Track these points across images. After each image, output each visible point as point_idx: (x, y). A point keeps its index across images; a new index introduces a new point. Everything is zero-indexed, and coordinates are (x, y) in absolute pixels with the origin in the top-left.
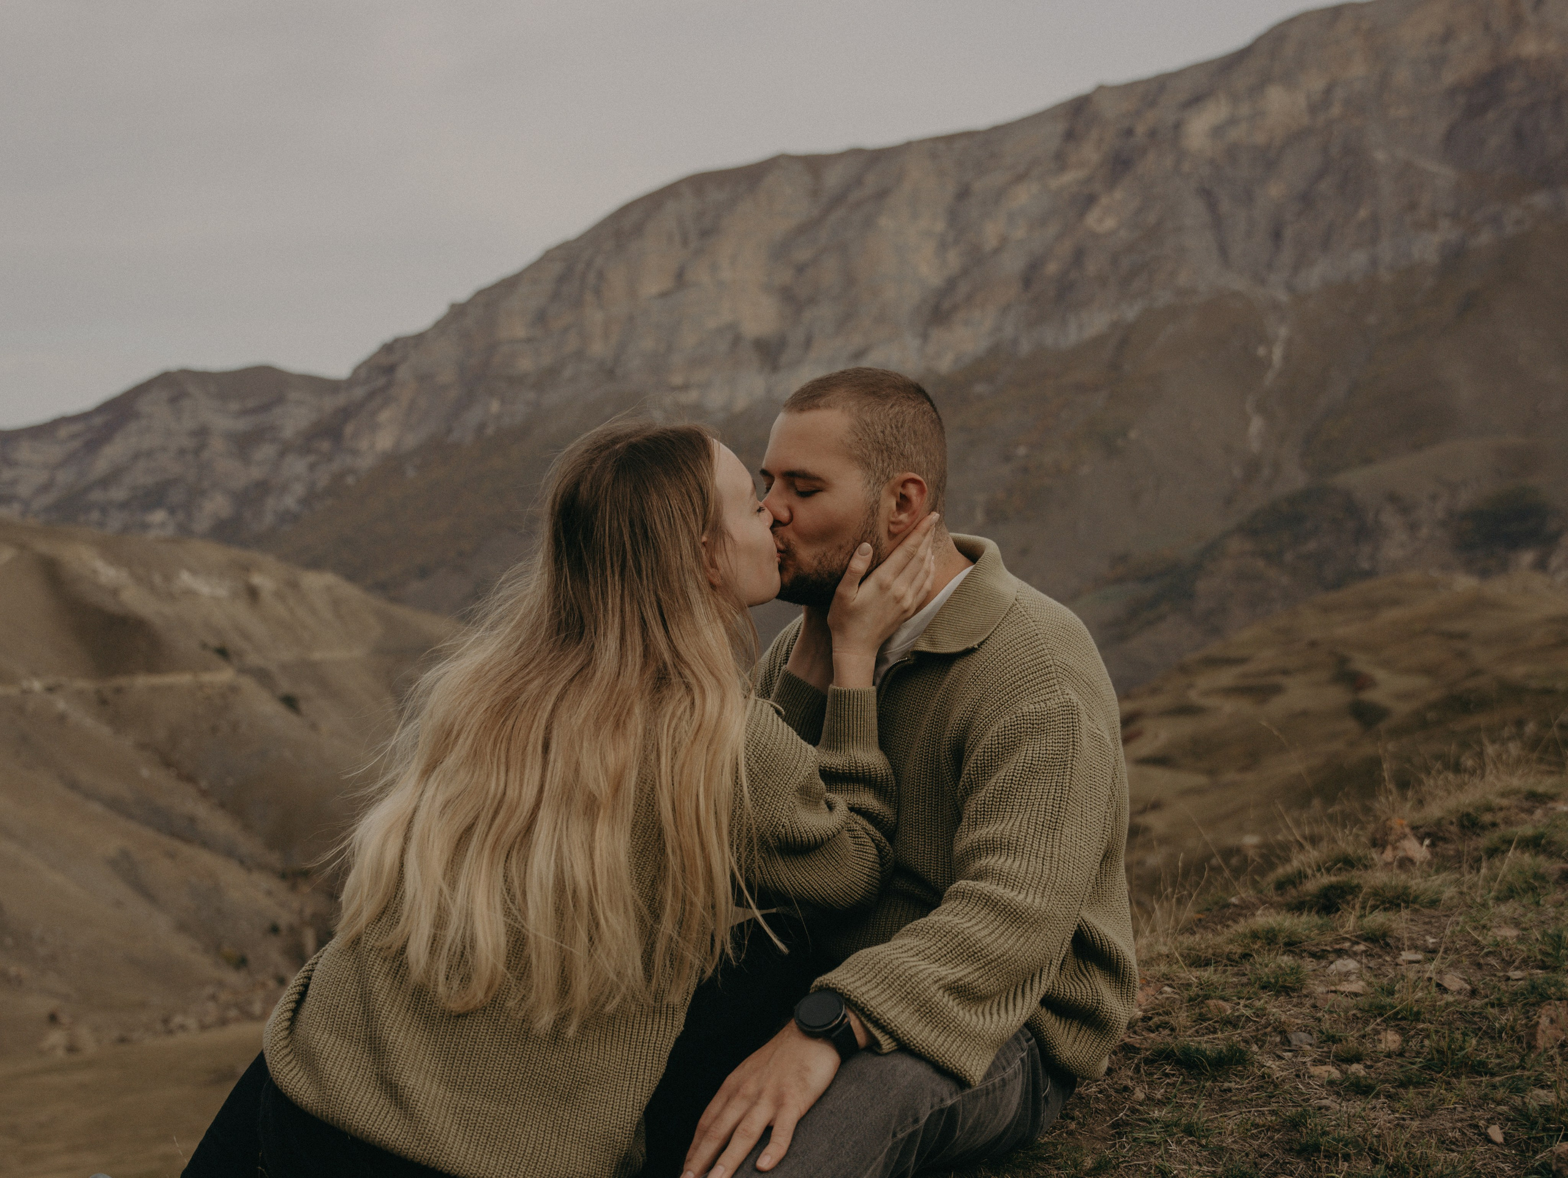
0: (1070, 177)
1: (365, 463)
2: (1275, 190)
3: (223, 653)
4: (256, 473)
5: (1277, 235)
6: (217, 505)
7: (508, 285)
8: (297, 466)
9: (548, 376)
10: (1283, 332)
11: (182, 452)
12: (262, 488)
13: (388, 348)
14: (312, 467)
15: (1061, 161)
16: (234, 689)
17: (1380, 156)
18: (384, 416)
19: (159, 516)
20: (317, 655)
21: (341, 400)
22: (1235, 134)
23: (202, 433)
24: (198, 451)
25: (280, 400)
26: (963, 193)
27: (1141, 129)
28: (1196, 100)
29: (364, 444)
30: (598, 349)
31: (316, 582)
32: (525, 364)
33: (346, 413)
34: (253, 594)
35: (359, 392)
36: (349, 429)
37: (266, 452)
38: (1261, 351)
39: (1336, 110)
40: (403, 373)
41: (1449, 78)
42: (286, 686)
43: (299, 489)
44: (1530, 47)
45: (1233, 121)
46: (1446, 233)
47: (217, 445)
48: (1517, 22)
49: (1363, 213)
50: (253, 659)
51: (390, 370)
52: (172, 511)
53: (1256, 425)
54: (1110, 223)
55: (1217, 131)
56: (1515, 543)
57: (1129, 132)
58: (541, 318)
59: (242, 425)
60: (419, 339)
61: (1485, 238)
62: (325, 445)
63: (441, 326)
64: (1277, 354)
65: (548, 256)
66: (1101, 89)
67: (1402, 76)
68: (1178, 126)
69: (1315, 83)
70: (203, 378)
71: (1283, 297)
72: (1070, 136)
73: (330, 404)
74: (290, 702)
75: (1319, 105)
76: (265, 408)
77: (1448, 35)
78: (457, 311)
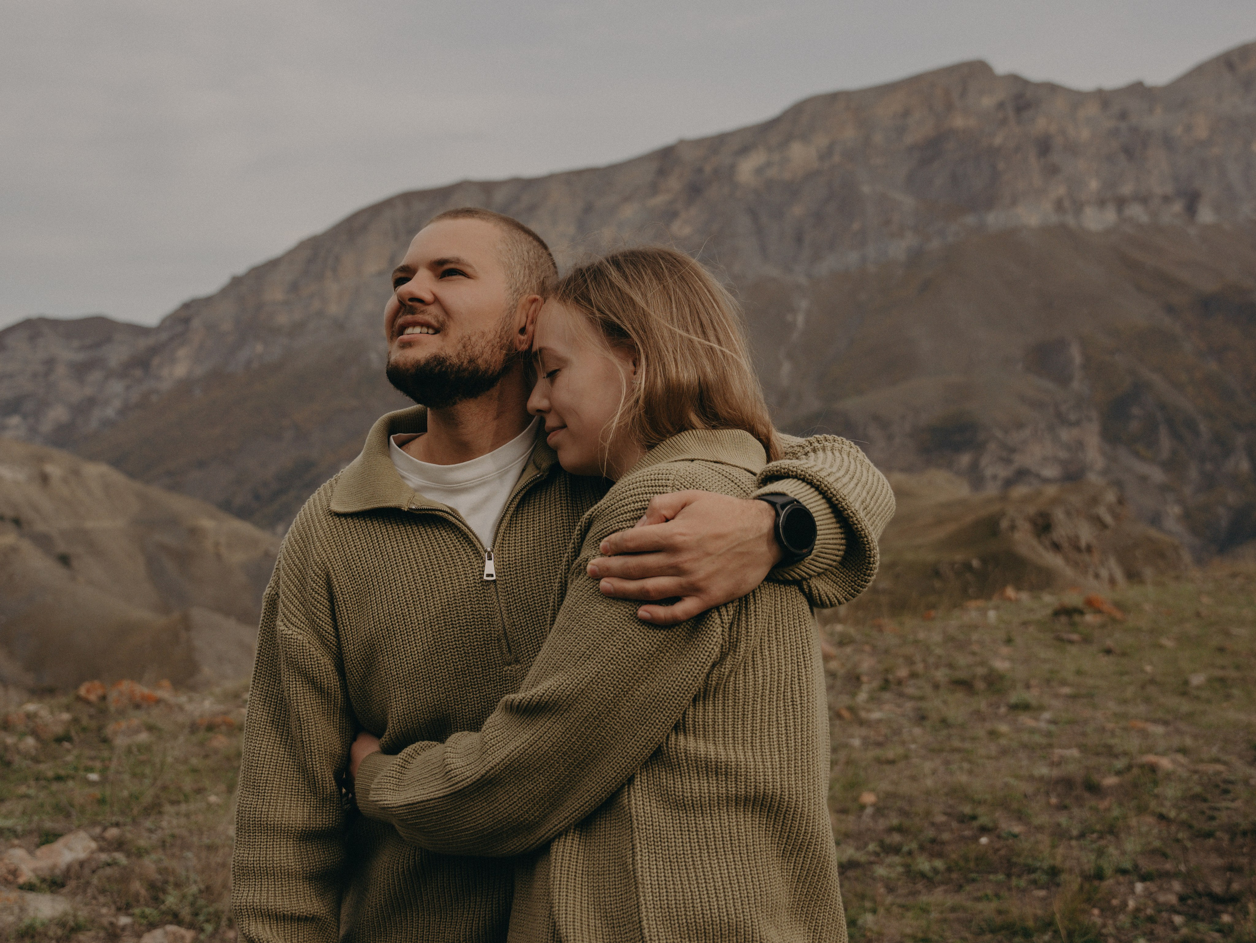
0: (659, 200)
1: (165, 385)
2: (797, 210)
3: (17, 522)
4: (88, 391)
5: (799, 239)
6: (58, 414)
7: (273, 264)
8: (117, 387)
9: (297, 328)
10: (804, 304)
11: (35, 376)
12: (91, 402)
13: (186, 306)
14: (128, 388)
15: (654, 189)
16: (14, 549)
17: (866, 189)
18: (182, 353)
19: (15, 420)
20: (89, 524)
21: (150, 341)
22: (772, 172)
23: (50, 363)
24: (47, 374)
25: (108, 340)
26: (588, 209)
27: (708, 169)
28: (744, 150)
29: (165, 372)
30: (334, 309)
31: (94, 471)
32: (283, 319)
33: (154, 351)
34: (45, 479)
35: (164, 336)
36: (156, 361)
37: (96, 376)
38: (789, 318)
39: (837, 158)
40: (196, 323)
41: (909, 139)
42: (62, 547)
43: (117, 403)
44: (959, 122)
45: (769, 164)
46: (910, 240)
47: (61, 370)
48: (949, 107)
49: (856, 226)
50: (40, 527)
51: (186, 321)
52: (25, 416)
53: (786, 367)
54: (687, 231)
55: (759, 171)
56: (958, 448)
57: (700, 170)
58: (294, 287)
59: (80, 357)
60: (208, 301)
61: (935, 244)
62: (138, 373)
63: (224, 292)
64: (800, 319)
65: (303, 245)
66: (682, 142)
67: (878, 138)
68: (733, 167)
69: (821, 141)
70: (54, 324)
71: (803, 280)
72: (662, 172)
73: (143, 343)
74: (64, 560)
75: (826, 154)
76: (98, 345)
77: (906, 113)
78: (236, 281)
